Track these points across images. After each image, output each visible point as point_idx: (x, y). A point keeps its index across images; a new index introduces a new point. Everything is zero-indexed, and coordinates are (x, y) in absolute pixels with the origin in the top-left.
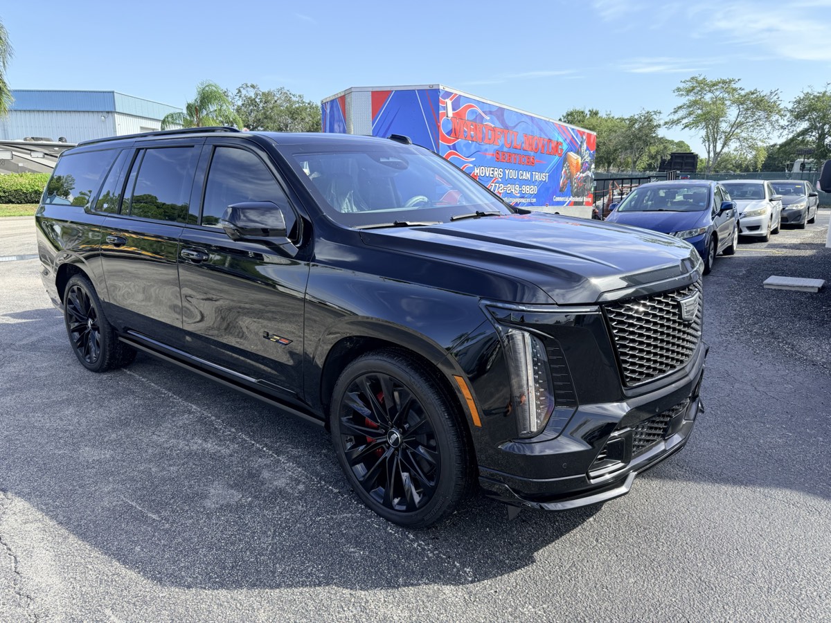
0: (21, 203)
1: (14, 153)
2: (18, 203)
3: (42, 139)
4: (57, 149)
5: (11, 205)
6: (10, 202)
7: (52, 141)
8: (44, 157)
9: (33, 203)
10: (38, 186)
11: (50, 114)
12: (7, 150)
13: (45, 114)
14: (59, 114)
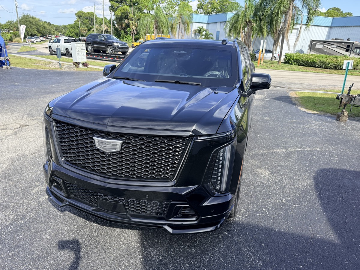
0: (307, 66)
1: (324, 45)
2: (306, 66)
3: (339, 39)
4: (344, 44)
5: (303, 67)
6: (303, 65)
7: (343, 40)
8: (336, 47)
9: (312, 67)
10: (316, 60)
11: (350, 28)
12: (322, 44)
13: (348, 28)
14: (354, 28)
